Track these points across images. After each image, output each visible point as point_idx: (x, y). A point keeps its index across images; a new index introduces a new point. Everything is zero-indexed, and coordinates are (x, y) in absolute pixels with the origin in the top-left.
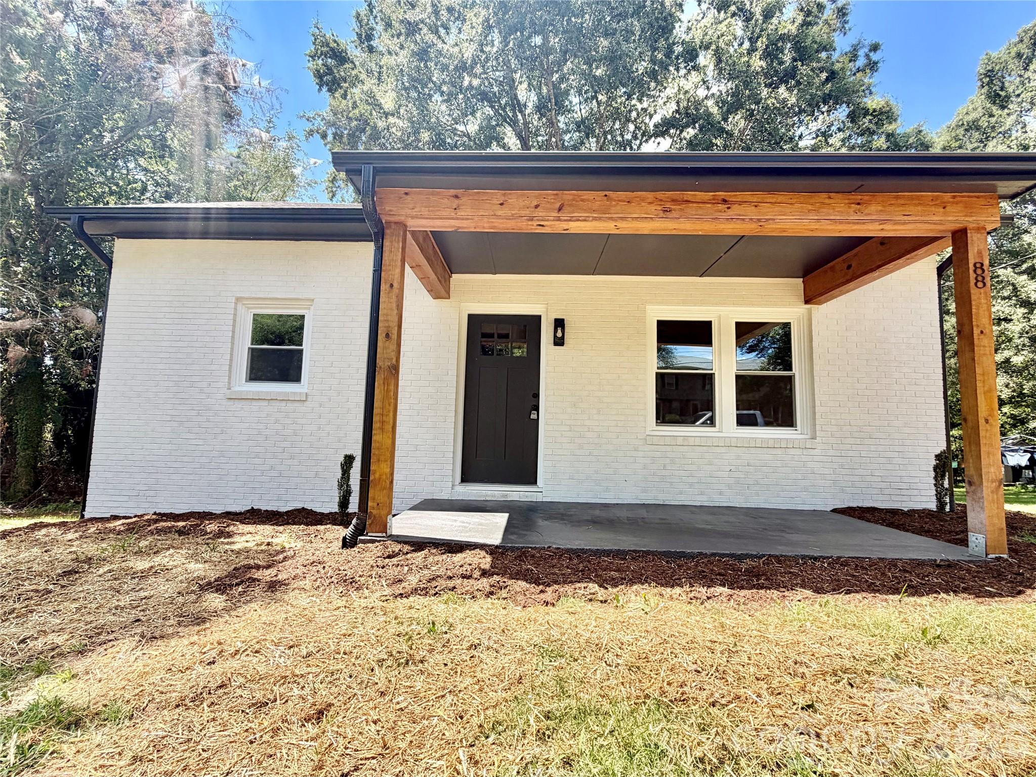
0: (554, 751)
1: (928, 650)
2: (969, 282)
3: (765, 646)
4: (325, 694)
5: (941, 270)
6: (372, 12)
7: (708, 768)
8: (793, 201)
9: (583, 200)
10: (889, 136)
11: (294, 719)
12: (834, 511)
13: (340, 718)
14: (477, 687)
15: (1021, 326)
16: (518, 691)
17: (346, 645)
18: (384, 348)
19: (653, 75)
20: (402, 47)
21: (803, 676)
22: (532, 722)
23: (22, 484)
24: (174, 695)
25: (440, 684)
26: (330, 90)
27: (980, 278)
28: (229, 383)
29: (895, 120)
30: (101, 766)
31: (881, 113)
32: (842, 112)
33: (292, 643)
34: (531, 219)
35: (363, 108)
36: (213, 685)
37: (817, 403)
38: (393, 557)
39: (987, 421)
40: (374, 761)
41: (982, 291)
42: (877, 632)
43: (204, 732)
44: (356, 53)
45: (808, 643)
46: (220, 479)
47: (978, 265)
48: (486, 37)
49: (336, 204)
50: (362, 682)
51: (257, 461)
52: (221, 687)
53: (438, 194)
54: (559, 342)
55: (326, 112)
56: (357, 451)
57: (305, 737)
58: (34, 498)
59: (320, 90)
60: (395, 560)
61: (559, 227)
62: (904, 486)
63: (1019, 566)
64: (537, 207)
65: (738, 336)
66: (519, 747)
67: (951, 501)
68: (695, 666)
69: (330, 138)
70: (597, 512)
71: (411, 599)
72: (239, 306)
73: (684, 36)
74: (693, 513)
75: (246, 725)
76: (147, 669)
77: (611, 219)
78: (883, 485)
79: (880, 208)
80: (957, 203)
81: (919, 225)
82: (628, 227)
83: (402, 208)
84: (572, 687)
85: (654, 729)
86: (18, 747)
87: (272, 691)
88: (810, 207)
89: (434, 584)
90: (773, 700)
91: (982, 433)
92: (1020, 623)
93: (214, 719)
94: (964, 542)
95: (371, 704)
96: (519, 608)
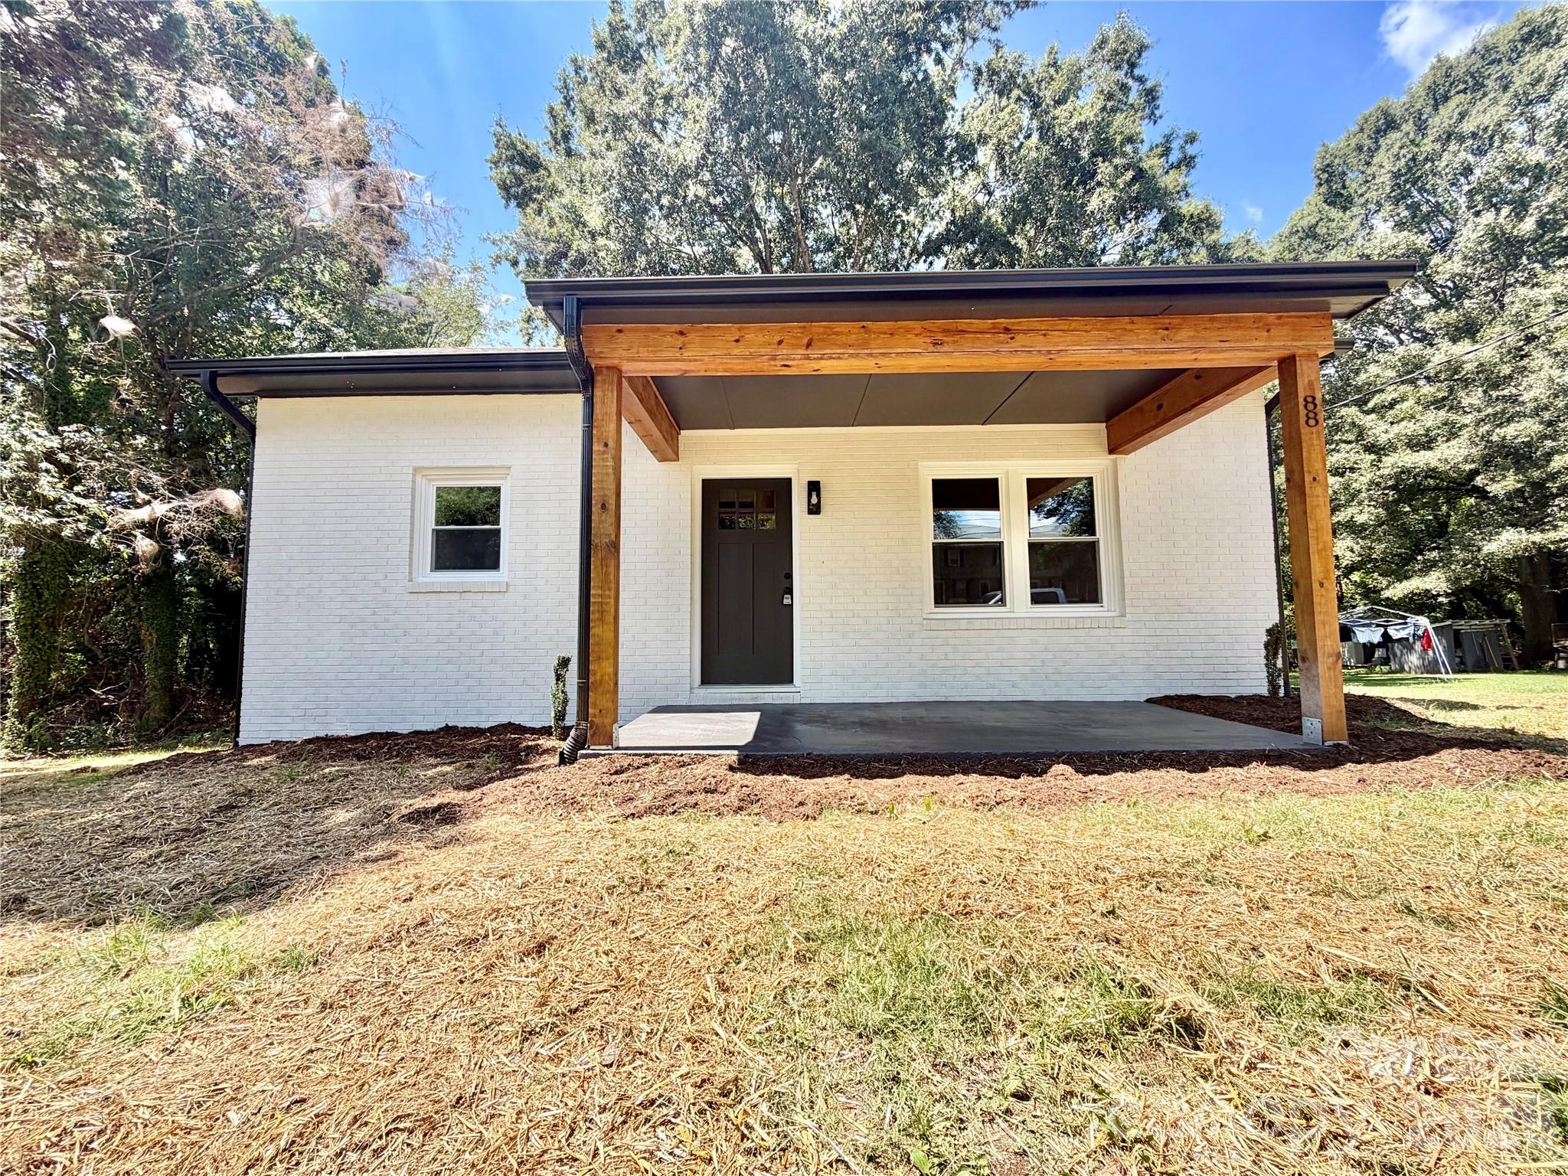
0: (817, 974)
1: (1251, 848)
2: (1298, 420)
3: (1061, 852)
4: (545, 928)
5: (1269, 407)
6: (568, 105)
7: (993, 982)
8: (1088, 328)
9: (835, 333)
10: (1212, 249)
11: (510, 954)
12: (1149, 701)
13: (565, 952)
14: (725, 912)
15: (1369, 476)
16: (775, 912)
17: (569, 872)
18: (600, 522)
19: (922, 179)
20: (609, 148)
21: (1105, 881)
22: (790, 944)
23: (155, 712)
24: (365, 936)
25: (683, 910)
26: (519, 205)
27: (1311, 415)
28: (410, 573)
29: (1218, 228)
30: (284, 1016)
31: (1201, 221)
32: (1153, 220)
33: (503, 873)
34: (774, 358)
35: (563, 227)
36: (411, 923)
37: (1126, 574)
38: (622, 772)
39: (1321, 585)
40: (608, 995)
41: (1314, 430)
42: (1193, 832)
43: (403, 974)
44: (552, 159)
45: (1112, 846)
46: (406, 691)
47: (1310, 399)
48: (713, 133)
49: (535, 347)
50: (590, 912)
51: (450, 667)
52: (421, 924)
53: (658, 330)
54: (814, 510)
55: (516, 234)
56: (573, 652)
57: (525, 973)
58: (172, 727)
59: (507, 206)
60: (624, 776)
61: (808, 368)
62: (1230, 668)
63: (1361, 754)
64: (780, 343)
65: (1032, 496)
66: (776, 971)
67: (1286, 684)
68: (980, 877)
69: (522, 266)
70: (867, 713)
71: (645, 819)
72: (418, 478)
73: (958, 129)
74: (981, 709)
75: (454, 964)
76: (331, 910)
77: (870, 355)
78: (1207, 668)
79: (1192, 333)
80: (1283, 325)
81: (1239, 354)
82: (892, 365)
83: (614, 349)
84: (836, 906)
85: (930, 946)
86: (183, 1000)
87: (483, 926)
88: (1109, 335)
89: (672, 800)
90: (1069, 909)
91: (1316, 600)
92: (1357, 815)
93: (415, 960)
94: (1298, 730)
95: (601, 935)
96: (775, 824)
